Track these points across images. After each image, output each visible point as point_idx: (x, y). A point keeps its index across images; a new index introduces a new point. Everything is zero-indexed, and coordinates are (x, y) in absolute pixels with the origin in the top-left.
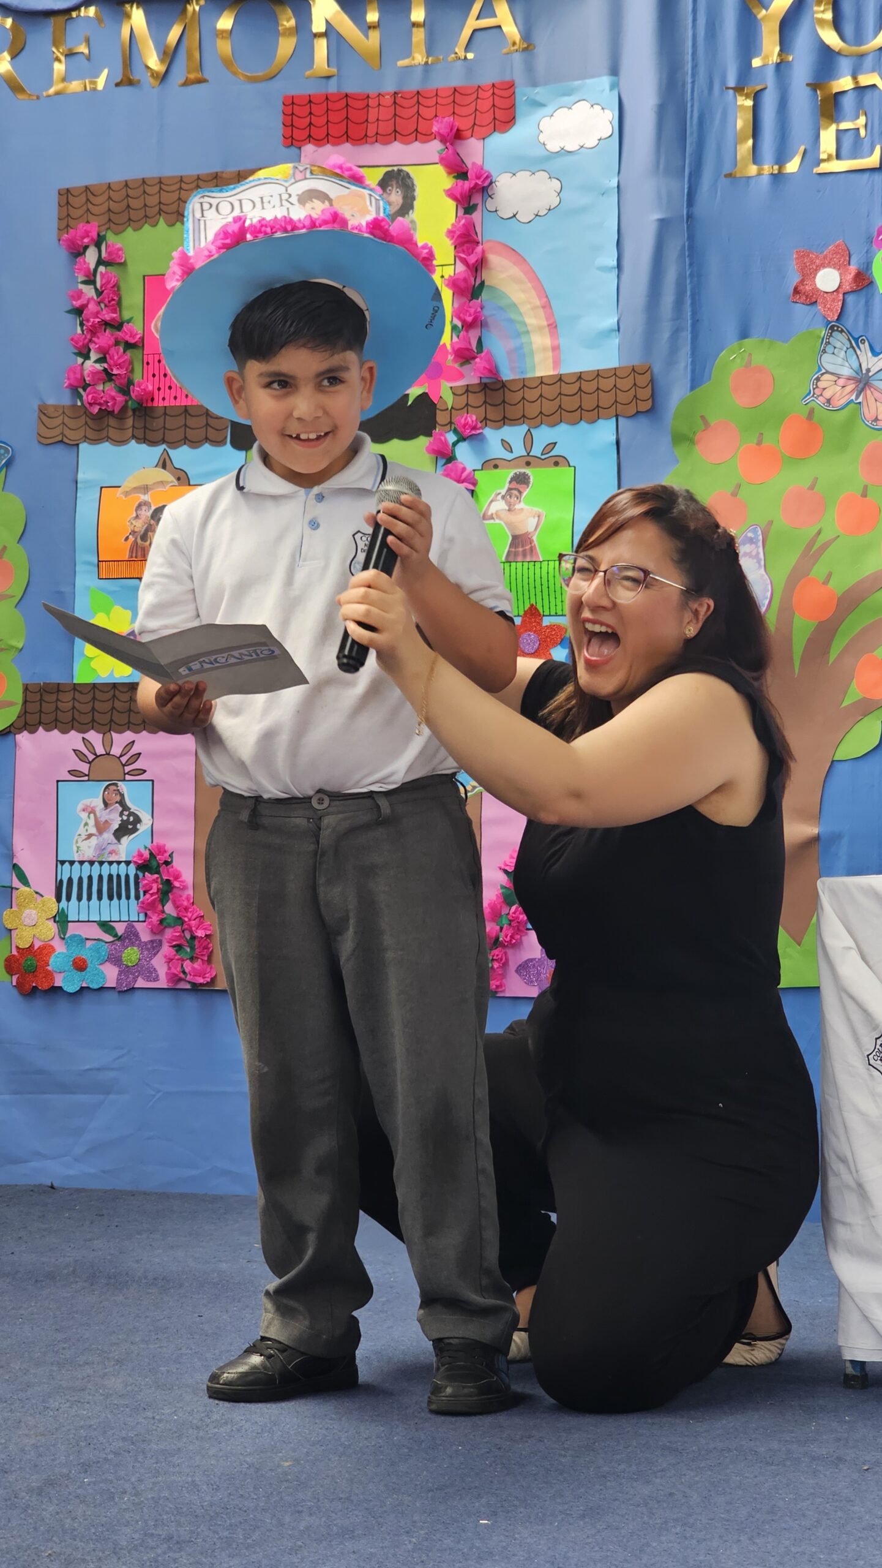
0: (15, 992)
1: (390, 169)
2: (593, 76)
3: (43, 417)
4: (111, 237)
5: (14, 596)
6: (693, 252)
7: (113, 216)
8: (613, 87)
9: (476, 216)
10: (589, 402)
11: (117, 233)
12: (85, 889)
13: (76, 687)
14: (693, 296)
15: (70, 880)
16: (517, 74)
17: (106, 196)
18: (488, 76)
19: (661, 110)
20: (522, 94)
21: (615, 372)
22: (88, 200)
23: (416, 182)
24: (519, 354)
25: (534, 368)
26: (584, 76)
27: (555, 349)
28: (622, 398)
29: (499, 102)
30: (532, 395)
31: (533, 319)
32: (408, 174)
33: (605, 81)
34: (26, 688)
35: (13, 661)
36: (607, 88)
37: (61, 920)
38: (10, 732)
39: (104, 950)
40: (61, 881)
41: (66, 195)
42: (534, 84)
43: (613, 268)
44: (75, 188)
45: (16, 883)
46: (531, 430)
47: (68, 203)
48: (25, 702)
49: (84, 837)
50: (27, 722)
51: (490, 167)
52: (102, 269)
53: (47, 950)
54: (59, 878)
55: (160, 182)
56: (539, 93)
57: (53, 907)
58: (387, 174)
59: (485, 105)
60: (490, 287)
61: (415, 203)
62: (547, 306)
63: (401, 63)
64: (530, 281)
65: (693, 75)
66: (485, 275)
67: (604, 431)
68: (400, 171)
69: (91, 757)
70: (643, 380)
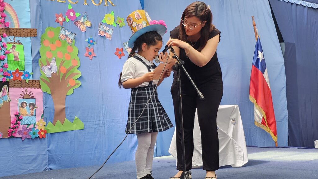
6: (41, 11)
10: (26, 34)
14: (42, 18)
21: (30, 29)
25: (14, 27)
27: (18, 24)
28: (32, 34)
30: (14, 31)
31: (14, 18)
43: (29, 11)
46: (15, 37)
60: (6, 11)
64: (13, 10)
66: (5, 8)
67: (28, 39)
70: (35, 31)
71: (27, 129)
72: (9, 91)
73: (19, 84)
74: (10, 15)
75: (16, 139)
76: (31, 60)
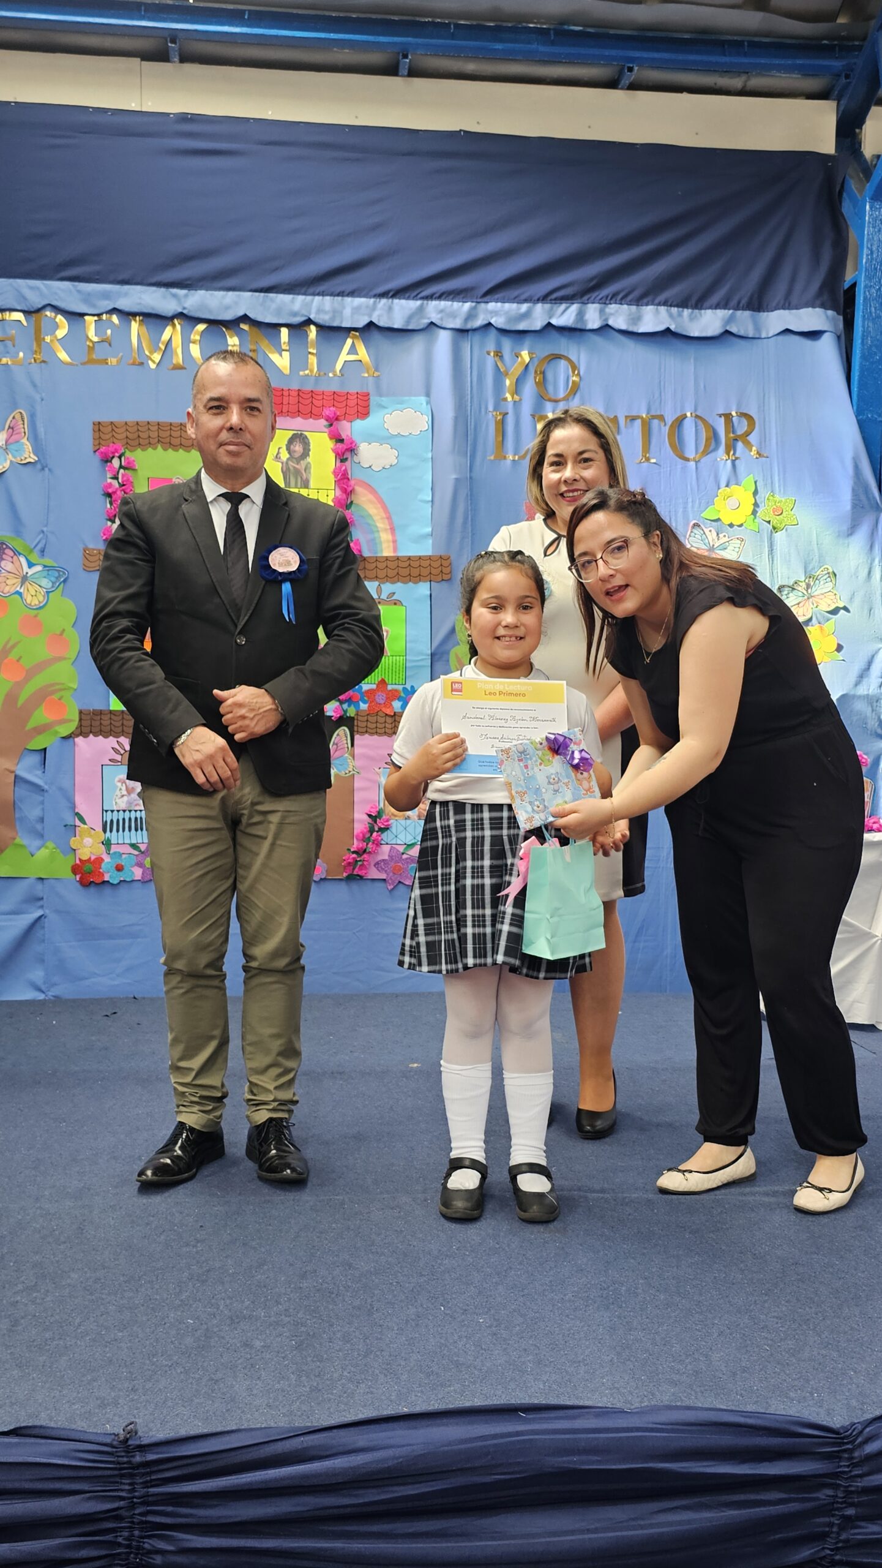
0: (78, 885)
1: (296, 432)
2: (415, 395)
3: (87, 556)
4: (128, 454)
5: (70, 659)
6: (472, 497)
7: (129, 441)
8: (428, 403)
9: (348, 463)
10: (415, 572)
11: (131, 451)
12: (120, 826)
13: (111, 712)
14: (472, 519)
15: (112, 821)
16: (371, 389)
17: (123, 430)
18: (353, 388)
19: (456, 419)
20: (374, 400)
21: (430, 558)
22: (113, 430)
23: (311, 441)
24: (373, 542)
25: (382, 551)
26: (410, 395)
27: (394, 542)
28: (434, 571)
29: (360, 402)
30: (380, 565)
31: (381, 524)
32: (306, 437)
33: (423, 399)
34: (81, 712)
35: (72, 696)
36: (425, 404)
37: (107, 844)
38: (71, 737)
39: (134, 860)
40: (106, 822)
41: (98, 426)
42: (381, 395)
43: (428, 502)
44: (104, 422)
45: (78, 823)
46: (382, 585)
47: (99, 430)
48: (80, 720)
49: (119, 796)
50: (82, 730)
51: (356, 438)
52: (122, 471)
53: (99, 860)
54: (104, 820)
55: (159, 424)
56: (384, 400)
57: (102, 837)
58: (294, 434)
59: (352, 403)
60: (357, 505)
61: (310, 453)
62: (389, 518)
63: (301, 373)
64: (379, 502)
65: (471, 403)
66: (353, 497)
67: (423, 589)
68: (301, 434)
69: (122, 752)
70: (445, 563)
71: (405, 856)
72: (352, 745)
73: (387, 725)
74: (370, 516)
75: (369, 883)
76: (429, 652)
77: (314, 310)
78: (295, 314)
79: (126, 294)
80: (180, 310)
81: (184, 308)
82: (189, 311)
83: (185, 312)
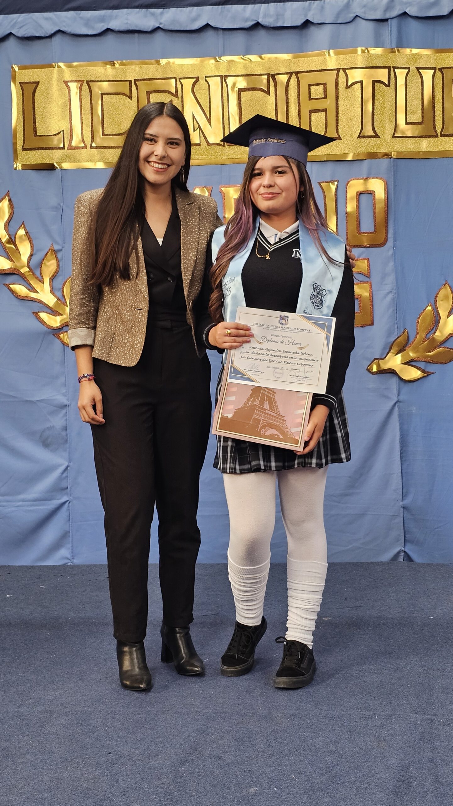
77: (261, 15)
78: (247, 20)
79: (116, 17)
80: (158, 25)
81: (161, 24)
82: (164, 25)
83: (161, 26)
